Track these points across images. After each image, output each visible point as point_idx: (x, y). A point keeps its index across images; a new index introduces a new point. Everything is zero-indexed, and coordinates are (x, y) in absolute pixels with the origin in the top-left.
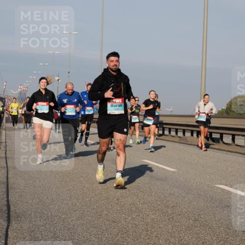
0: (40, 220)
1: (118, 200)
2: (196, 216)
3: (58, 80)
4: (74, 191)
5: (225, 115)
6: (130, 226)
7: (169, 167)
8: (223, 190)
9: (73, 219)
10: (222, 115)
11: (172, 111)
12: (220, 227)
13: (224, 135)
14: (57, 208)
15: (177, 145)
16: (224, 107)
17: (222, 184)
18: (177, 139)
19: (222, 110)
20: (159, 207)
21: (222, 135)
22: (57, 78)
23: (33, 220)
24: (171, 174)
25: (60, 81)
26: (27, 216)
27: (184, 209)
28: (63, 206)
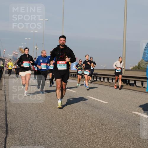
0: (26, 133)
1: (73, 120)
2: (120, 131)
3: (37, 48)
4: (46, 115)
5: (137, 69)
6: (80, 136)
7: (103, 100)
8: (136, 114)
9: (46, 132)
10: (136, 69)
11: (105, 67)
12: (134, 137)
13: (137, 82)
14: (36, 125)
15: (108, 87)
16: (137, 65)
17: (136, 111)
18: (108, 84)
19: (136, 66)
20: (98, 125)
21: (135, 81)
22: (36, 47)
23: (21, 133)
24: (105, 105)
25: (37, 49)
26: (18, 130)
27: (113, 126)
28: (40, 124)
